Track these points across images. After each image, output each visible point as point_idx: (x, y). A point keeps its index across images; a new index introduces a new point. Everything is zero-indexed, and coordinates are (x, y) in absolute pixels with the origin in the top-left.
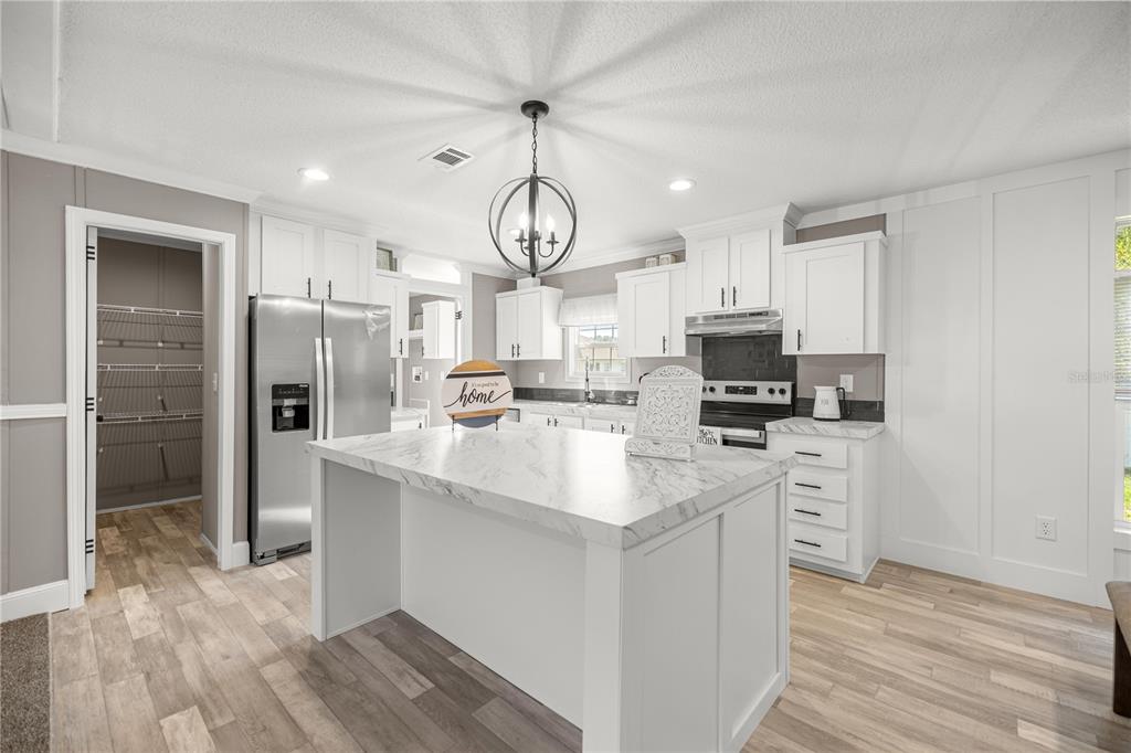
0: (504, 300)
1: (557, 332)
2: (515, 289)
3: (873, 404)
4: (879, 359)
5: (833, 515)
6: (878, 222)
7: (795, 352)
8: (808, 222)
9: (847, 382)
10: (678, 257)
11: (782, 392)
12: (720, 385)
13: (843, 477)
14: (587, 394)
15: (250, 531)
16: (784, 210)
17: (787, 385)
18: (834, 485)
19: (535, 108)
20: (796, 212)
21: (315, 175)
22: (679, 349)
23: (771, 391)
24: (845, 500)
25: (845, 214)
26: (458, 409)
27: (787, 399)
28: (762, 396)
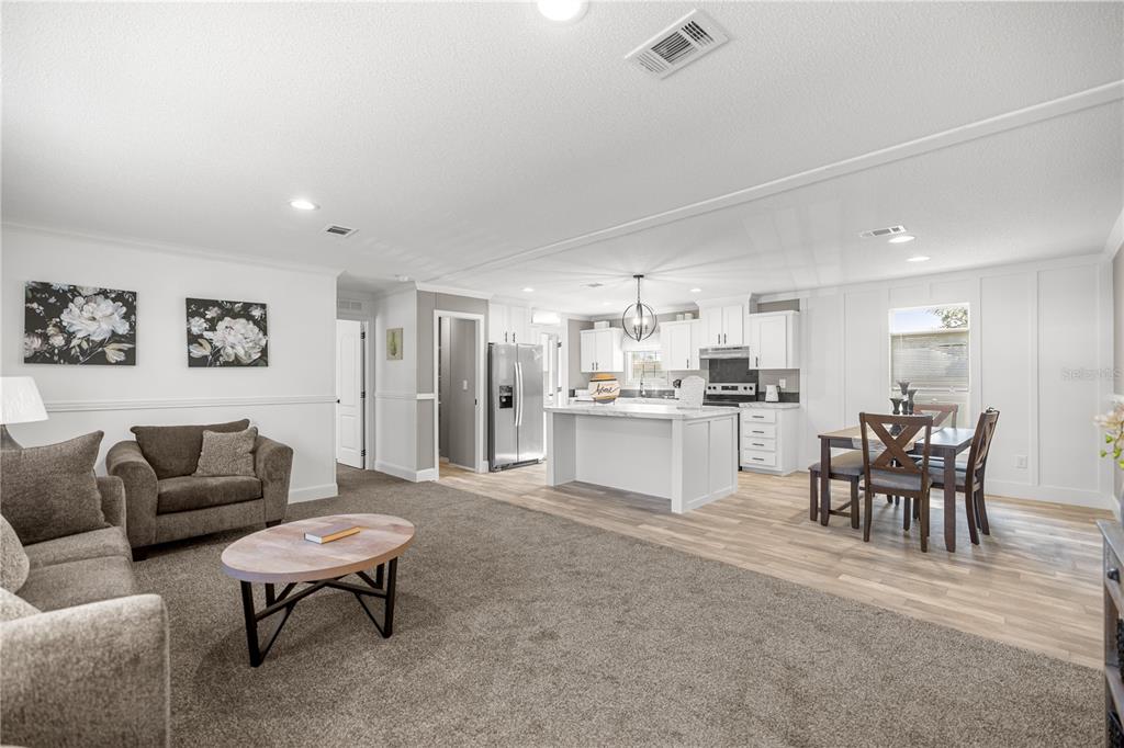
0: (585, 334)
1: (621, 355)
2: (593, 328)
3: (794, 394)
4: (797, 371)
5: (769, 445)
6: (794, 305)
7: (755, 368)
8: (763, 300)
9: (783, 383)
10: (695, 315)
11: (751, 388)
12: (719, 386)
13: (773, 427)
14: (641, 392)
15: (490, 456)
16: (749, 296)
17: (753, 385)
18: (770, 431)
19: (639, 277)
20: (755, 298)
21: (528, 290)
22: (696, 366)
23: (745, 388)
24: (774, 436)
25: (781, 298)
26: (596, 395)
27: (753, 393)
28: (741, 391)
